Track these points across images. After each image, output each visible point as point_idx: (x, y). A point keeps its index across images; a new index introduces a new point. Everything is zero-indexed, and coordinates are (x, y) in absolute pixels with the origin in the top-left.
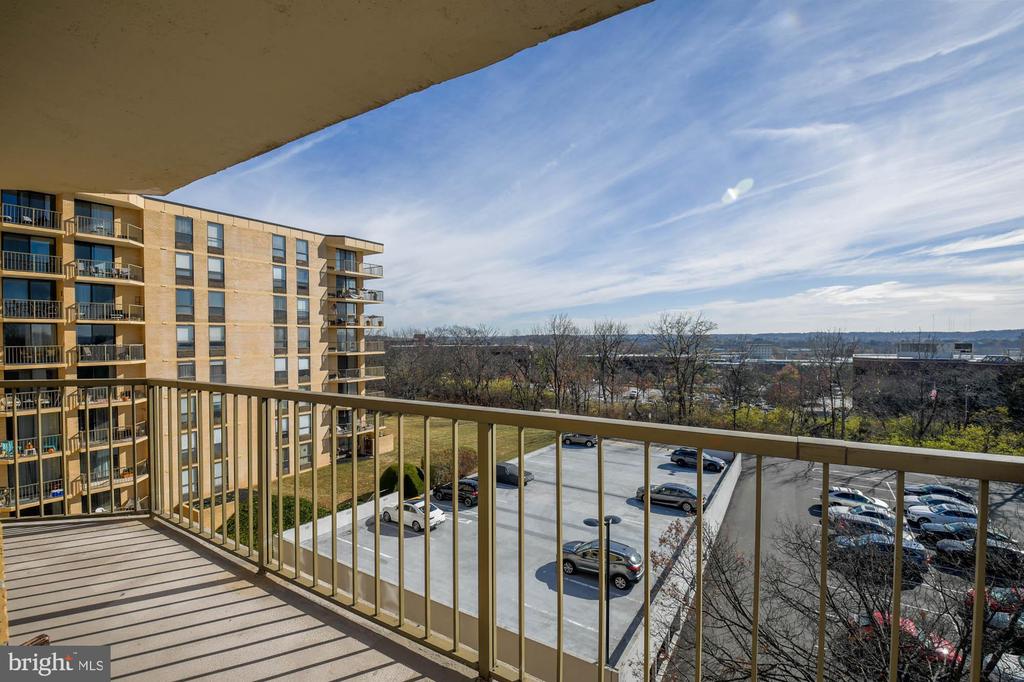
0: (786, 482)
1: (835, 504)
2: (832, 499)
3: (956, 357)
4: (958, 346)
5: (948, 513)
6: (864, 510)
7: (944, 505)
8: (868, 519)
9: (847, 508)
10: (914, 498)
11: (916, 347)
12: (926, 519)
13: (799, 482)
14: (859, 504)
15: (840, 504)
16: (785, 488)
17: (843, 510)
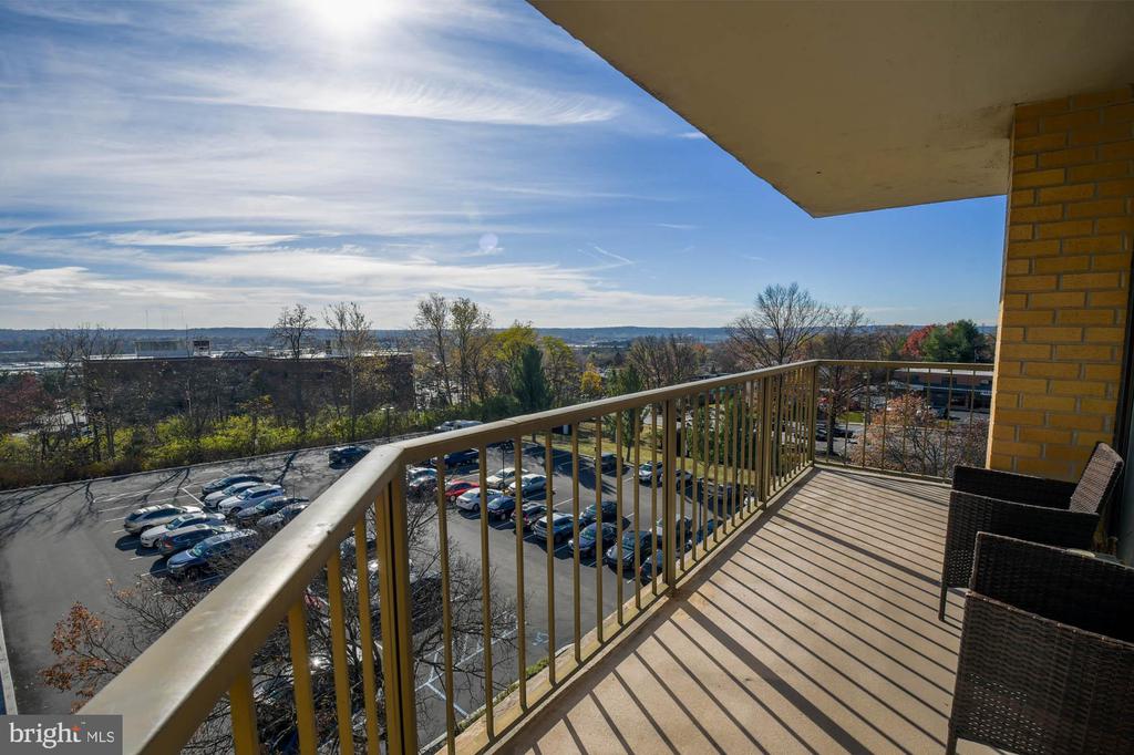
0: (71, 526)
1: (145, 528)
2: (139, 525)
3: (195, 354)
4: (197, 344)
5: (255, 496)
6: (184, 520)
7: (249, 490)
8: (193, 528)
9: (163, 527)
10: (219, 494)
11: (155, 345)
12: (238, 508)
13: (88, 521)
14: (173, 518)
15: (151, 527)
16: (72, 535)
17: (161, 530)
